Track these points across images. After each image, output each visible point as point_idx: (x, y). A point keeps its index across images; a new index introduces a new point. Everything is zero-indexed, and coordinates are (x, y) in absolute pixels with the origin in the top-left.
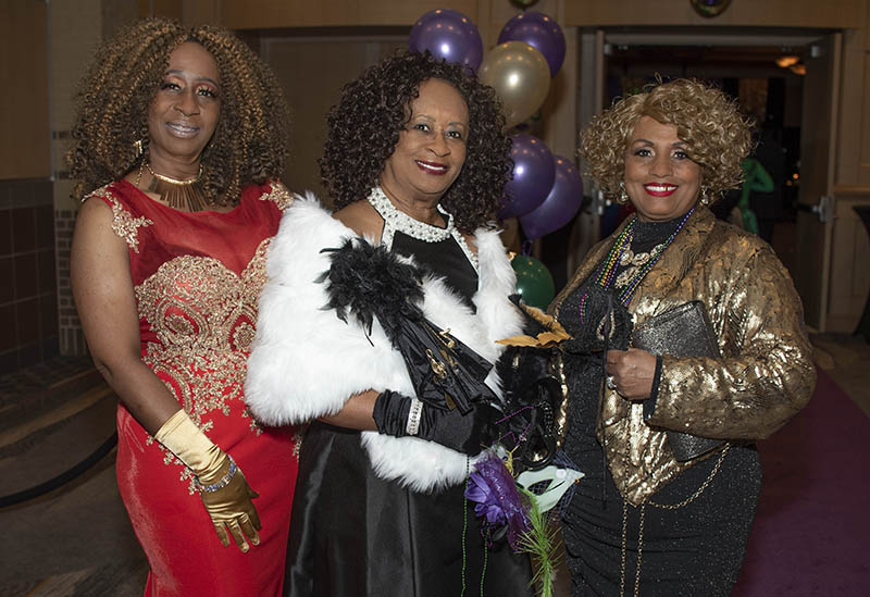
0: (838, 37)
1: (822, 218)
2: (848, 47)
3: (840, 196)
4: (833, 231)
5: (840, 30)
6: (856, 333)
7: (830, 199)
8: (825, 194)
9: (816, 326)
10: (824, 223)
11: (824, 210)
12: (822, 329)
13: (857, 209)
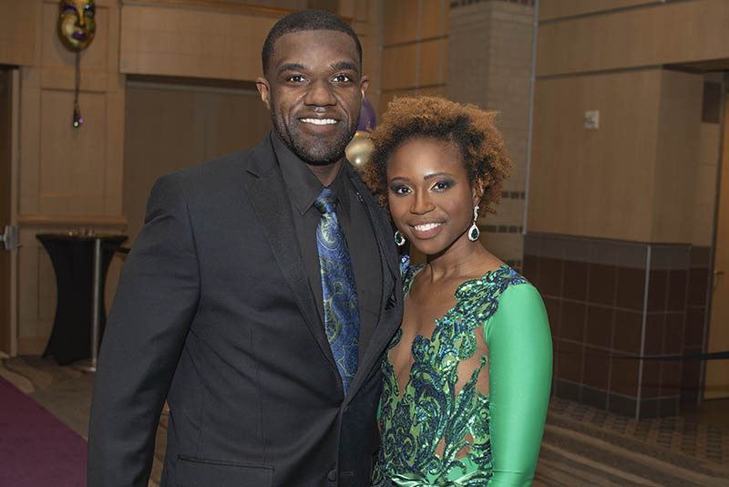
0: (16, 73)
1: (6, 247)
2: (24, 83)
3: (22, 225)
4: (18, 257)
5: (17, 67)
6: (44, 356)
7: (14, 228)
8: (8, 223)
9: (7, 352)
10: (9, 251)
11: (8, 238)
12: (14, 354)
13: (39, 237)
